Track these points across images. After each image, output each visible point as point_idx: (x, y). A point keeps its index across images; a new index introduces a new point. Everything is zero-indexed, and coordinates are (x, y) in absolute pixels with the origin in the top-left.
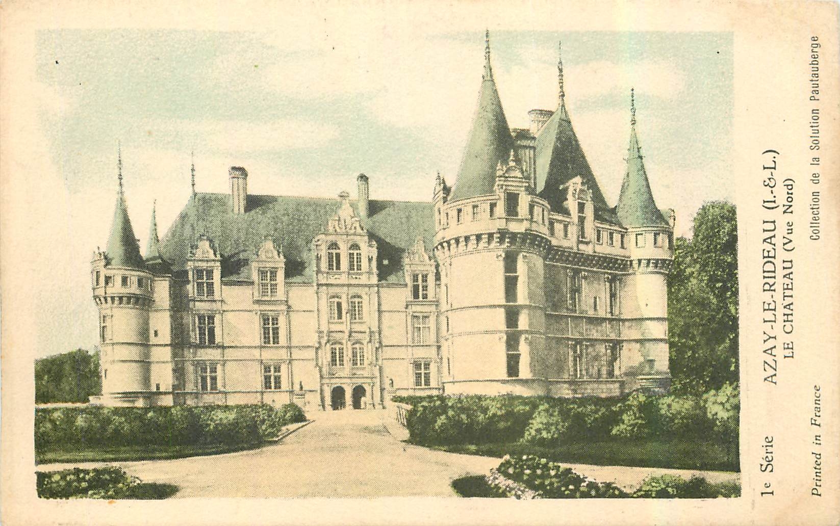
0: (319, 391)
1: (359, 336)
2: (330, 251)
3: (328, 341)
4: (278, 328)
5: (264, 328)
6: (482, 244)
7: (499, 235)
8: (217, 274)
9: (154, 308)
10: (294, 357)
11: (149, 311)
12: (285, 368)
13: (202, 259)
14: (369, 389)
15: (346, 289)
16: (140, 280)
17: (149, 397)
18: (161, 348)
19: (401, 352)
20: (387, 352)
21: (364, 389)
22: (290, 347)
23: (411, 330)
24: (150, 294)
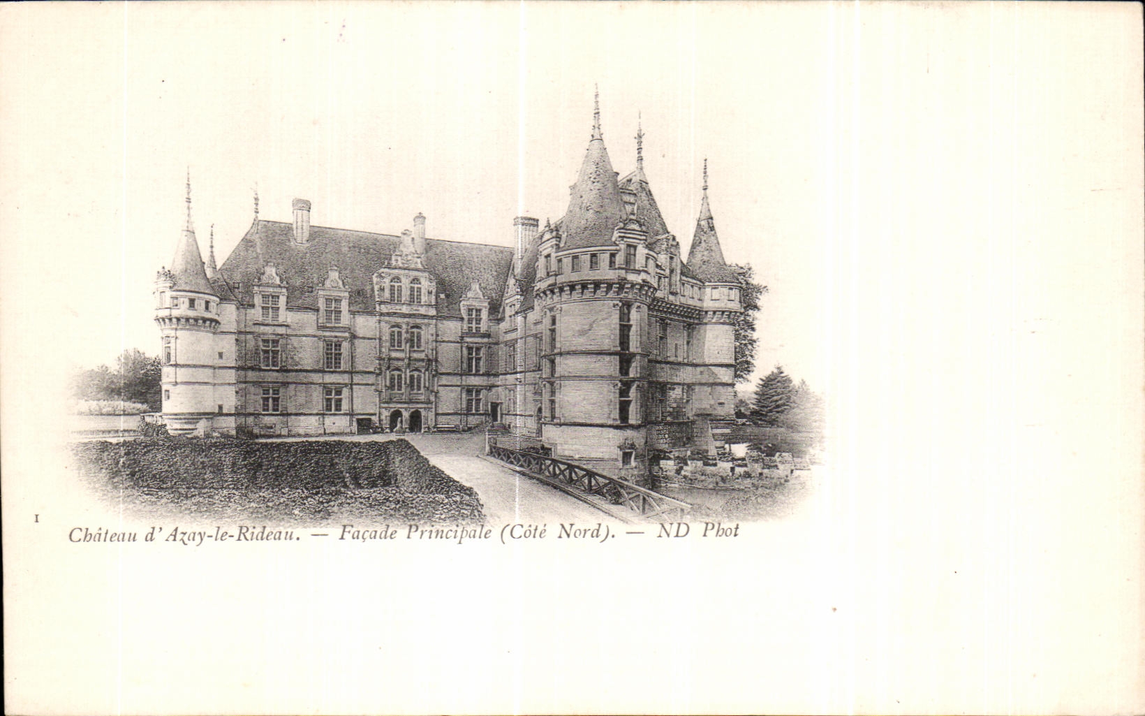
0: (378, 415)
1: (418, 364)
2: (392, 284)
3: (389, 368)
4: (340, 354)
5: (327, 354)
6: (588, 294)
7: (618, 286)
8: (282, 301)
9: (219, 330)
10: (355, 381)
11: (214, 333)
12: (345, 392)
13: (268, 285)
14: (423, 413)
15: (406, 320)
16: (207, 303)
17: (211, 418)
18: (225, 371)
19: (455, 380)
20: (444, 380)
21: (419, 412)
22: (351, 373)
23: (465, 361)
24: (216, 317)
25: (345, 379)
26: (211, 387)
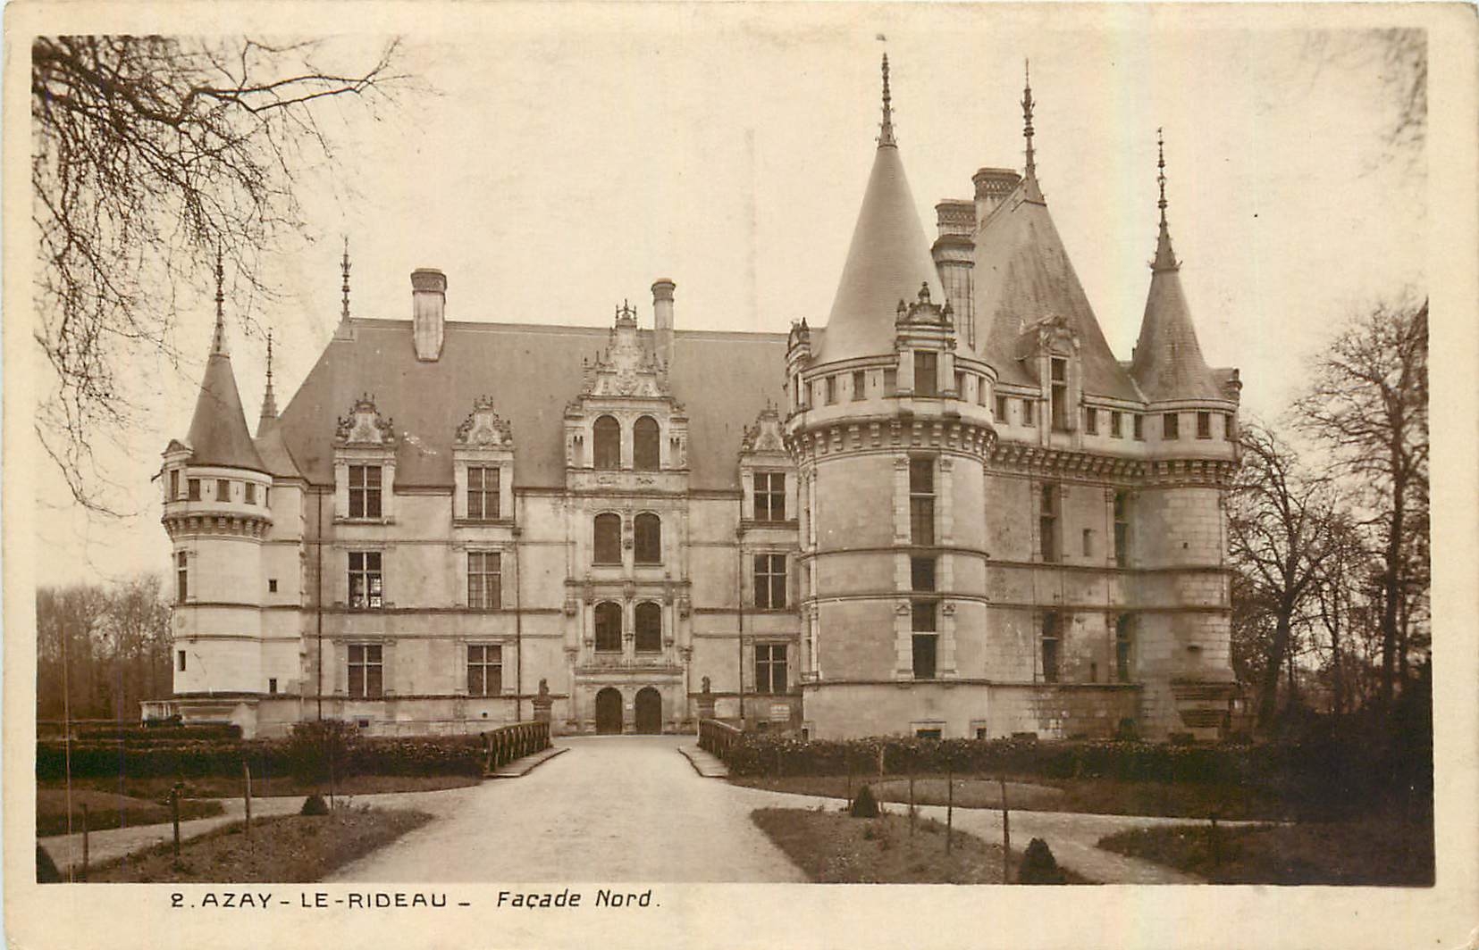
0: (571, 698)
1: (650, 592)
2: (599, 429)
3: (592, 601)
4: (497, 577)
5: (472, 577)
6: (870, 440)
8: (388, 475)
9: (269, 538)
10: (524, 631)
11: (263, 544)
12: (508, 653)
13: (357, 447)
14: (665, 695)
15: (628, 502)
16: (250, 487)
17: (256, 705)
18: (281, 614)
19: (730, 624)
20: (703, 623)
21: (657, 694)
22: (518, 612)
23: (750, 581)
24: (266, 514)
25: (507, 625)
26: (258, 644)
